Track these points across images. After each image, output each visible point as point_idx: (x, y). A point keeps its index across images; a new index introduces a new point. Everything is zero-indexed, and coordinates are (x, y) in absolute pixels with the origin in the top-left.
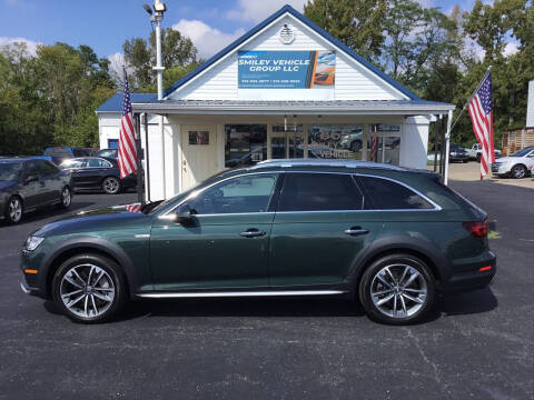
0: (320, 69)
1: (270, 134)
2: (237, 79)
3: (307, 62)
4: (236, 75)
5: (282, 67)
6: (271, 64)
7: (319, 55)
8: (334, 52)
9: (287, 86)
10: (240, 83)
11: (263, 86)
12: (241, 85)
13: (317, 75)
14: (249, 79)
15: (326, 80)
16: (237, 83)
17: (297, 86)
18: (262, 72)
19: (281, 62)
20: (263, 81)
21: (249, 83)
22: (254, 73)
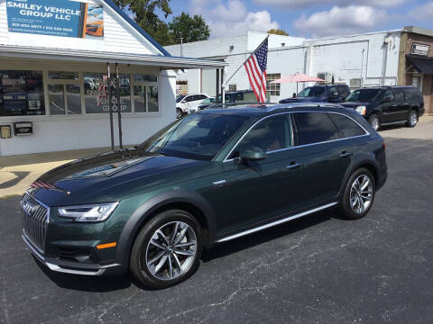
0: (90, 20)
1: (47, 81)
2: (6, 22)
3: (78, 13)
4: (6, 17)
5: (54, 14)
6: (43, 10)
7: (89, 7)
8: (101, 6)
9: (61, 34)
10: (10, 26)
11: (35, 32)
12: (11, 28)
13: (88, 26)
14: (20, 23)
15: (95, 31)
16: (7, 26)
17: (69, 35)
18: (33, 17)
19: (52, 9)
20: (35, 27)
21: (20, 27)
22: (25, 17)
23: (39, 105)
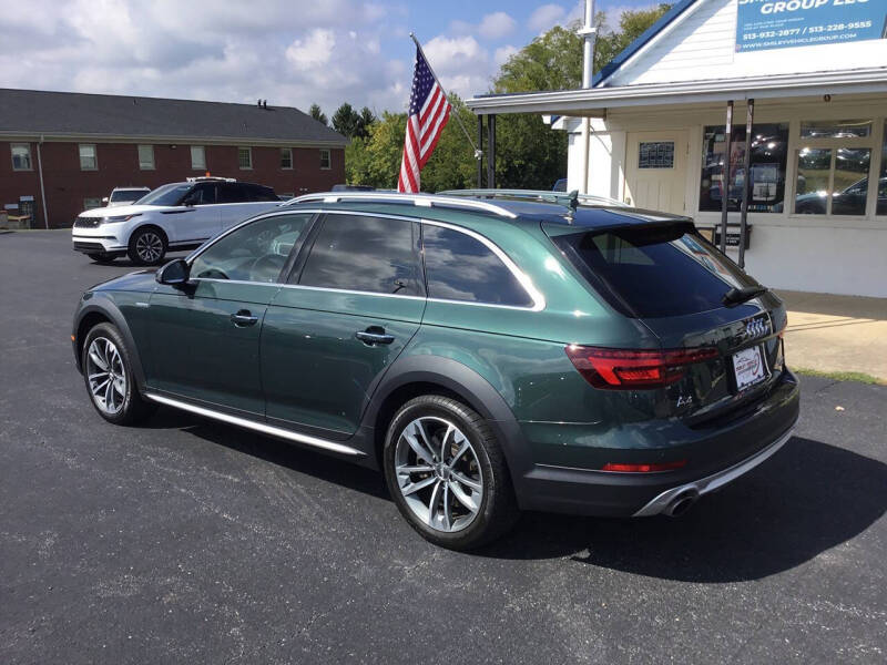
2: (733, 33)
4: (733, 26)
9: (841, 37)
10: (739, 40)
11: (786, 44)
12: (742, 44)
14: (758, 31)
16: (732, 42)
17: (863, 35)
18: (786, 14)
20: (786, 33)
21: (758, 40)
22: (771, 16)
23: (773, 190)
